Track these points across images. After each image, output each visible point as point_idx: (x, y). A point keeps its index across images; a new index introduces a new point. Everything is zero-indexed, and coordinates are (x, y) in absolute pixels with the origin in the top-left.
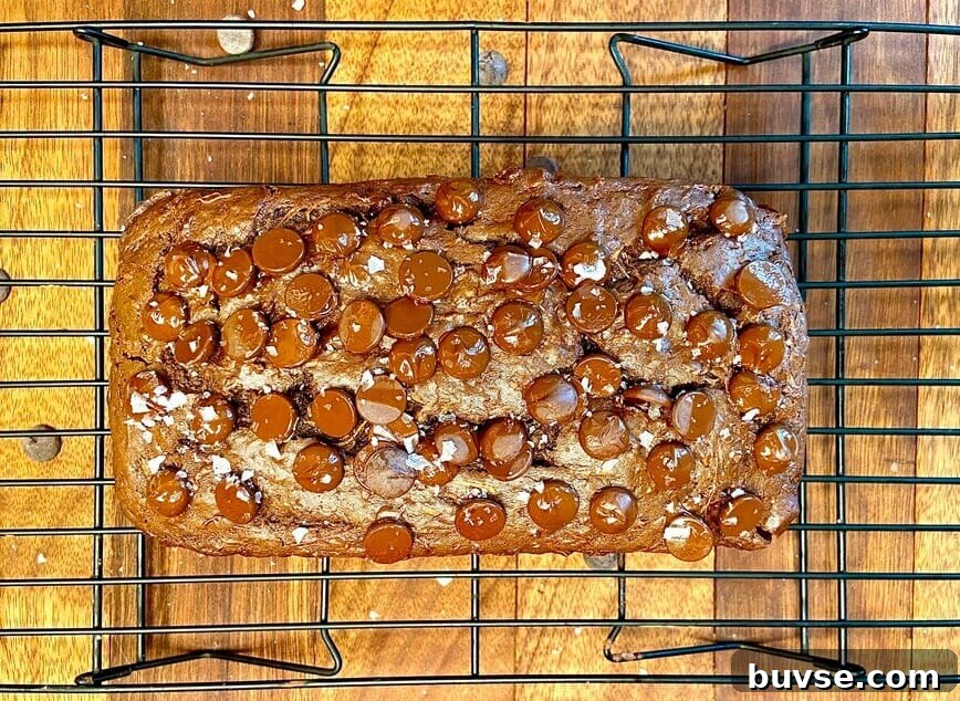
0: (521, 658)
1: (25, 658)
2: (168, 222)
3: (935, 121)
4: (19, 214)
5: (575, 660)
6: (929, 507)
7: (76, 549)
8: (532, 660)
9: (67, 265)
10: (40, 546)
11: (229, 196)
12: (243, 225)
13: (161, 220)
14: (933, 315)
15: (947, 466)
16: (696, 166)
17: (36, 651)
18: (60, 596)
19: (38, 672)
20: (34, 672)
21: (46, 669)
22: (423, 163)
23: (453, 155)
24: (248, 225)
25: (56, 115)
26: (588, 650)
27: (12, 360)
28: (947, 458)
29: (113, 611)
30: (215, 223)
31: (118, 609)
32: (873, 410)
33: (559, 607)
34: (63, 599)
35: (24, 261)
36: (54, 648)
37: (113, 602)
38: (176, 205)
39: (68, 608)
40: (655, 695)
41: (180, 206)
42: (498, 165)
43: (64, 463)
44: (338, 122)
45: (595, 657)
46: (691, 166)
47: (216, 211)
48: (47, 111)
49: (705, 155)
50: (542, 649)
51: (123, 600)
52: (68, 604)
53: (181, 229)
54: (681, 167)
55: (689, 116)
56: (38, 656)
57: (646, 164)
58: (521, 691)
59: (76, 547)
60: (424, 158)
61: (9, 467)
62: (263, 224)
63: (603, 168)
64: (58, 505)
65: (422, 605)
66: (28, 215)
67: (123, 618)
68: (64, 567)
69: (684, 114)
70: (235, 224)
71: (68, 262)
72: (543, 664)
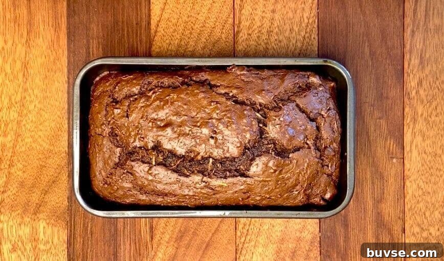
0: (238, 245)
1: (32, 249)
2: (110, 85)
3: (408, 13)
4: (25, 65)
5: (261, 245)
6: (410, 177)
7: (53, 203)
8: (243, 245)
9: (47, 86)
10: (38, 202)
11: (132, 76)
12: (137, 87)
13: (107, 84)
14: (409, 95)
15: (418, 160)
16: (306, 36)
17: (36, 246)
18: (46, 223)
19: (37, 255)
20: (36, 255)
21: (41, 254)
22: (192, 38)
23: (204, 34)
24: (138, 87)
25: (39, 23)
26: (267, 240)
27: (24, 125)
28: (417, 157)
29: (69, 228)
30: (127, 87)
31: (71, 227)
32: (385, 137)
33: (254, 223)
34: (48, 224)
35: (28, 84)
36: (44, 245)
37: (69, 225)
38: (113, 79)
39: (50, 227)
40: (295, 259)
41: (114, 79)
42: (223, 38)
43: (47, 167)
44: (156, 23)
45: (270, 244)
46: (304, 36)
47: (127, 82)
48: (36, 21)
49: (310, 31)
50: (247, 240)
51: (73, 224)
52: (50, 226)
53: (115, 88)
54: (301, 37)
55: (303, 15)
56: (37, 249)
57: (285, 35)
58: (239, 258)
59: (53, 202)
60: (192, 36)
61: (24, 170)
62: (144, 87)
63: (267, 38)
64: (45, 185)
65: (196, 223)
66: (29, 65)
67: (73, 231)
68: (48, 210)
69: (301, 14)
70: (134, 87)
71: (46, 84)
72: (248, 247)
